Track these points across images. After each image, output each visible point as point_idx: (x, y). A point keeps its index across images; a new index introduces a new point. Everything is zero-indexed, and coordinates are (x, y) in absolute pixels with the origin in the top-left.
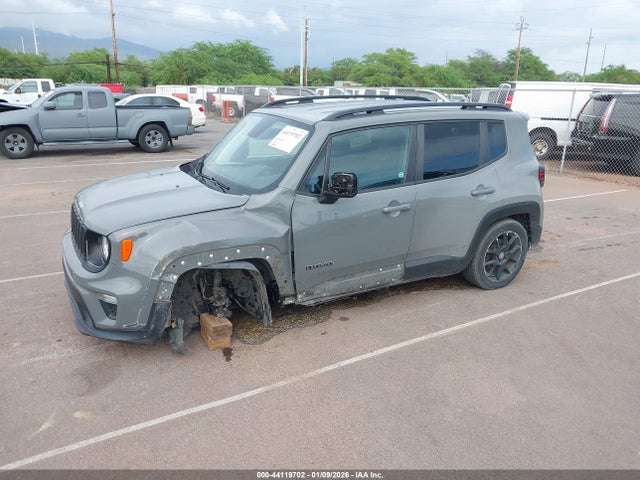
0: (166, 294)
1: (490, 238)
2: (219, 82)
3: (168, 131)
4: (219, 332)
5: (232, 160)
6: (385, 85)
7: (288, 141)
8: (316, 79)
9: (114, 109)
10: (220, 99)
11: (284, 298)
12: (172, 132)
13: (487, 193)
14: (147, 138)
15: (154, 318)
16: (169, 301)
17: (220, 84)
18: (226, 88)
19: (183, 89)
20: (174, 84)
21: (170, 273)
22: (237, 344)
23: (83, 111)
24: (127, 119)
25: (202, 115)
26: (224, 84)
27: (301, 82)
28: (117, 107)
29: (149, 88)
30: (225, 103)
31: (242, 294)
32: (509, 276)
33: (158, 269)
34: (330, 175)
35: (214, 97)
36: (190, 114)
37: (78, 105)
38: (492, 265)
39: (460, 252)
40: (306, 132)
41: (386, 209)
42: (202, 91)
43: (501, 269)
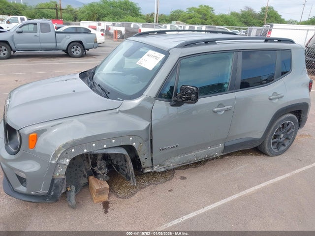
0: (61, 172)
1: (277, 126)
2: (113, 20)
3: (83, 47)
4: (100, 192)
5: (113, 70)
6: (198, 24)
7: (150, 61)
8: (162, 20)
9: (54, 33)
10: (113, 29)
11: (144, 169)
12: (86, 47)
13: (279, 98)
14: (73, 50)
15: (54, 188)
16: (63, 177)
17: (113, 21)
18: (116, 23)
19: (94, 23)
20: (90, 20)
21: (64, 158)
22: (113, 198)
23: (37, 34)
24: (62, 39)
25: (103, 38)
26: (116, 21)
27: (155, 21)
28: (56, 32)
29: (77, 22)
30: (115, 31)
31: (117, 162)
32: (285, 148)
33: (55, 156)
34: (179, 87)
35: (110, 28)
36: (96, 37)
37: (35, 31)
38: (276, 142)
39: (259, 136)
40: (163, 56)
41: (215, 110)
42: (104, 25)
43: (281, 144)
